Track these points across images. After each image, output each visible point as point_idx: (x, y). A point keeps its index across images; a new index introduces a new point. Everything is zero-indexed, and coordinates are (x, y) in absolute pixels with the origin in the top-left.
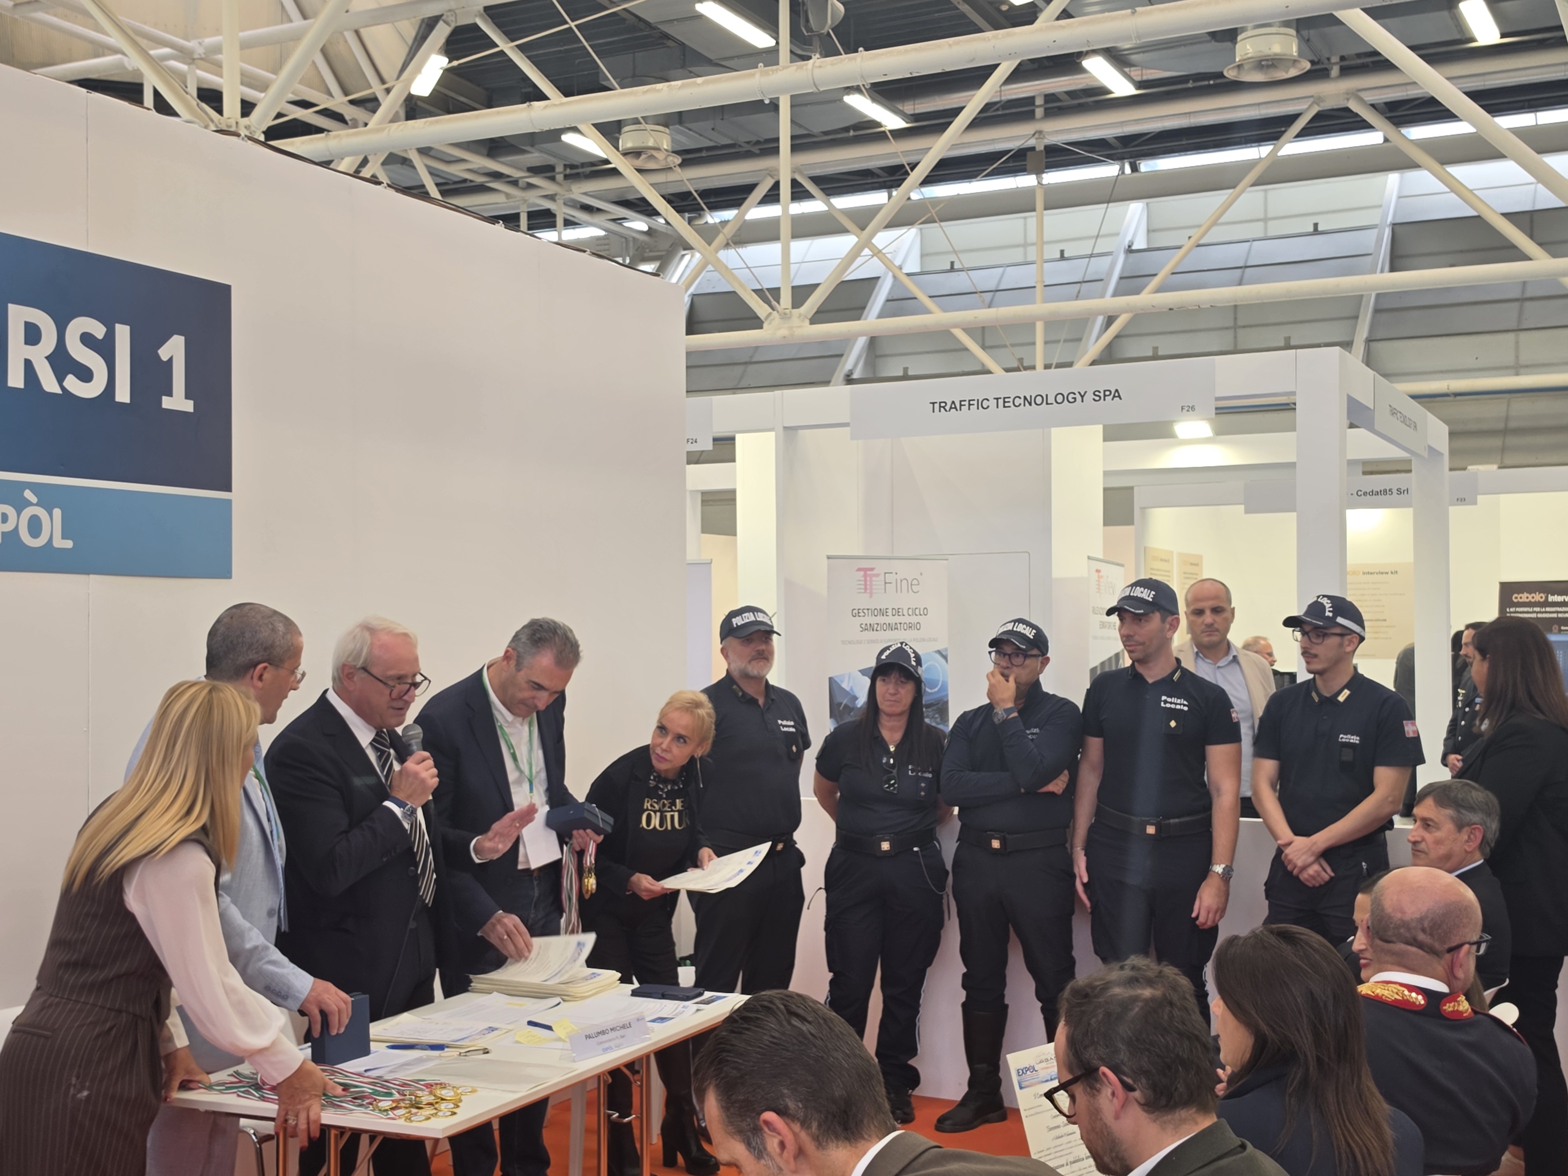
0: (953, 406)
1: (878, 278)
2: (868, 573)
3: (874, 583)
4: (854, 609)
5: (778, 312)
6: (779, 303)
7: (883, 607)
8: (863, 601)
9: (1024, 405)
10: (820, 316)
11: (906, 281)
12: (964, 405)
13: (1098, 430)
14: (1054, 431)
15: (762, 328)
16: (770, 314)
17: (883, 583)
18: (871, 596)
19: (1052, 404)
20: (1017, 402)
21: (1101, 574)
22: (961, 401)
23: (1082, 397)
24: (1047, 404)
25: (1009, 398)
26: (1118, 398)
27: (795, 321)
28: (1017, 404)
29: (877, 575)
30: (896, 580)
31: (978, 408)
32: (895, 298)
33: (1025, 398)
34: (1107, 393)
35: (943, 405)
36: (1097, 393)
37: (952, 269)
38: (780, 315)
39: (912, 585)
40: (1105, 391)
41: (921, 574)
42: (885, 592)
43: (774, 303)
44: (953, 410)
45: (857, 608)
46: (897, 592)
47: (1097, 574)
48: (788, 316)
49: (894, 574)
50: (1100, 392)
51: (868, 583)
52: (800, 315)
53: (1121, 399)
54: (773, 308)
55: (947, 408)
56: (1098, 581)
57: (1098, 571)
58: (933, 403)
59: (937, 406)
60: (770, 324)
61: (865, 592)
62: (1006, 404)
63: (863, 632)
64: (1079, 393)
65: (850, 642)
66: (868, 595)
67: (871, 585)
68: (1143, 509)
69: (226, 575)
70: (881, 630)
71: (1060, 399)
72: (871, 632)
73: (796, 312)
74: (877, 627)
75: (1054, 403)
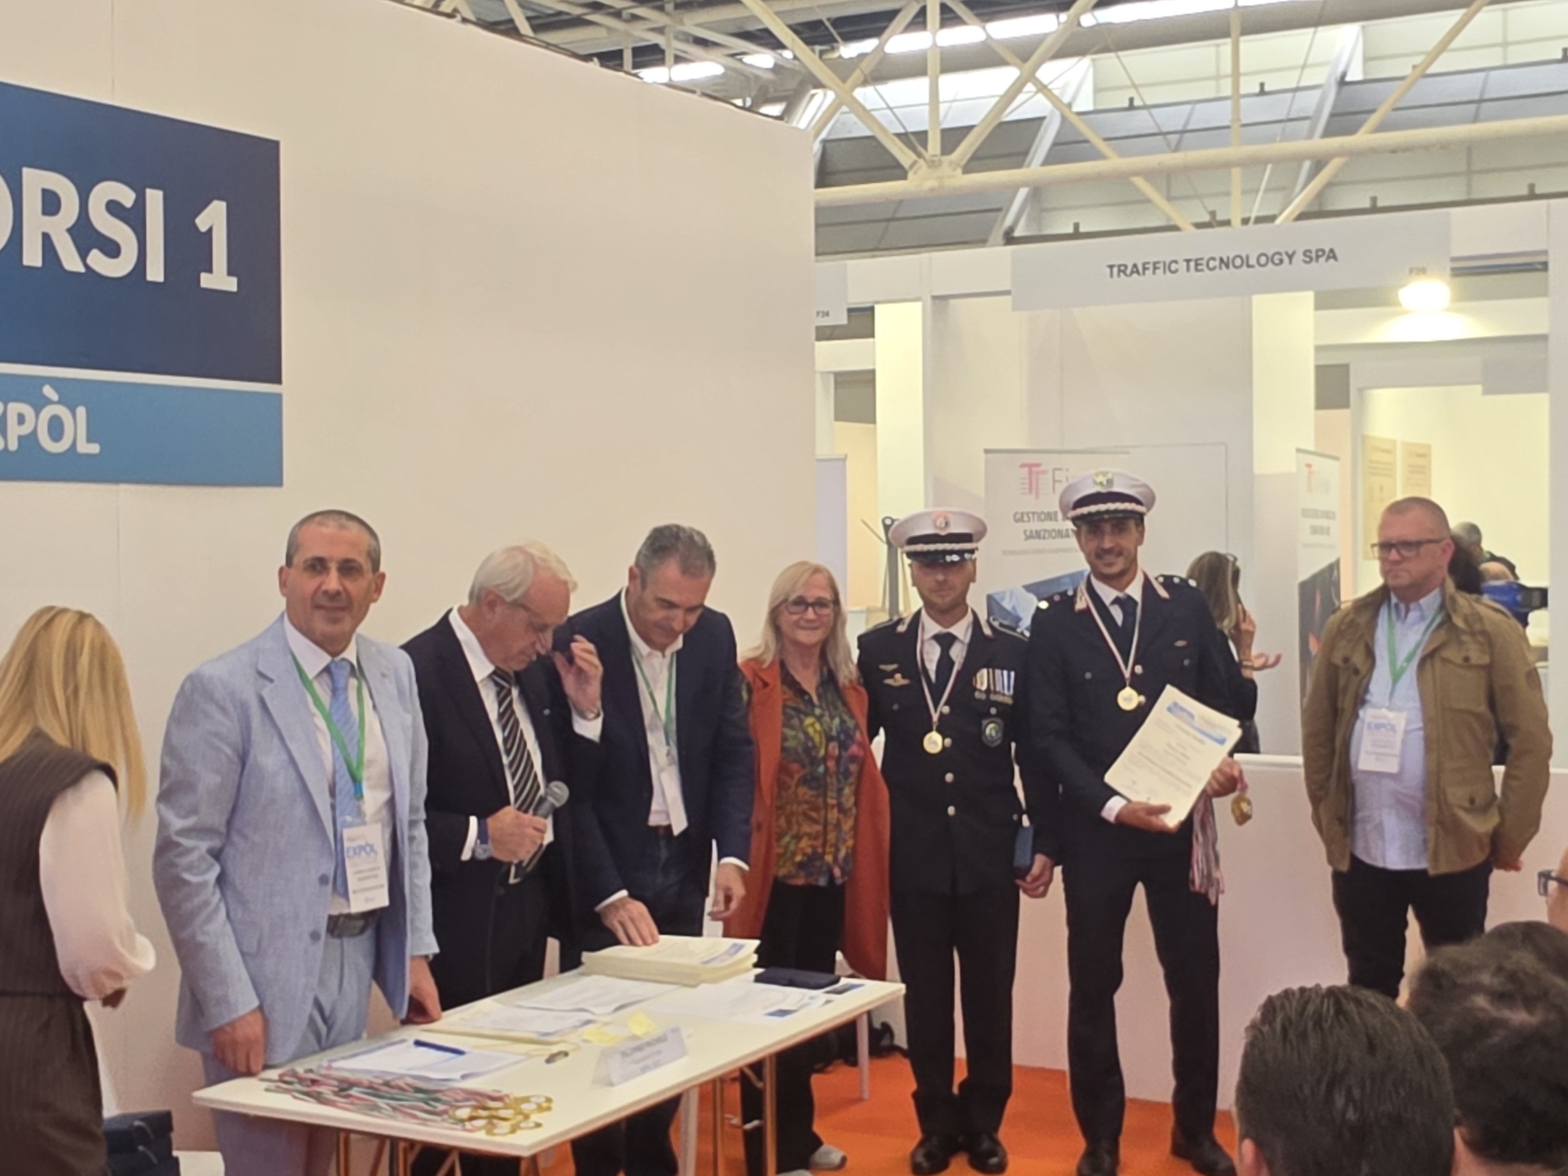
1: (1043, 118)
2: (1034, 469)
3: (1039, 482)
4: (1017, 514)
5: (925, 159)
6: (926, 149)
7: (1050, 510)
8: (1028, 504)
10: (974, 164)
11: (1077, 121)
12: (1148, 269)
13: (1309, 296)
14: (1256, 298)
15: (905, 178)
16: (915, 163)
17: (1050, 482)
18: (1035, 498)
19: (1254, 266)
20: (1212, 264)
21: (1312, 469)
22: (1144, 264)
24: (1249, 266)
26: (1333, 259)
27: (945, 170)
28: (1211, 267)
29: (1043, 473)
31: (1165, 272)
32: (1063, 140)
33: (1222, 260)
36: (1308, 254)
37: (1131, 107)
38: (928, 162)
40: (1317, 251)
42: (1054, 492)
43: (920, 149)
44: (1135, 275)
45: (1020, 512)
47: (1306, 470)
48: (937, 164)
49: (1062, 471)
50: (1311, 252)
51: (1032, 482)
52: (951, 162)
53: (1337, 260)
54: (919, 155)
55: (1128, 272)
56: (1309, 477)
57: (1309, 466)
58: (1111, 267)
59: (1115, 270)
60: (915, 173)
61: (1030, 493)
63: (1026, 542)
65: (1010, 553)
66: (1031, 497)
67: (1036, 485)
68: (1361, 390)
69: (278, 482)
70: (1048, 538)
71: (1263, 260)
72: (1037, 541)
73: (946, 159)
74: (1044, 535)
75: (1257, 266)
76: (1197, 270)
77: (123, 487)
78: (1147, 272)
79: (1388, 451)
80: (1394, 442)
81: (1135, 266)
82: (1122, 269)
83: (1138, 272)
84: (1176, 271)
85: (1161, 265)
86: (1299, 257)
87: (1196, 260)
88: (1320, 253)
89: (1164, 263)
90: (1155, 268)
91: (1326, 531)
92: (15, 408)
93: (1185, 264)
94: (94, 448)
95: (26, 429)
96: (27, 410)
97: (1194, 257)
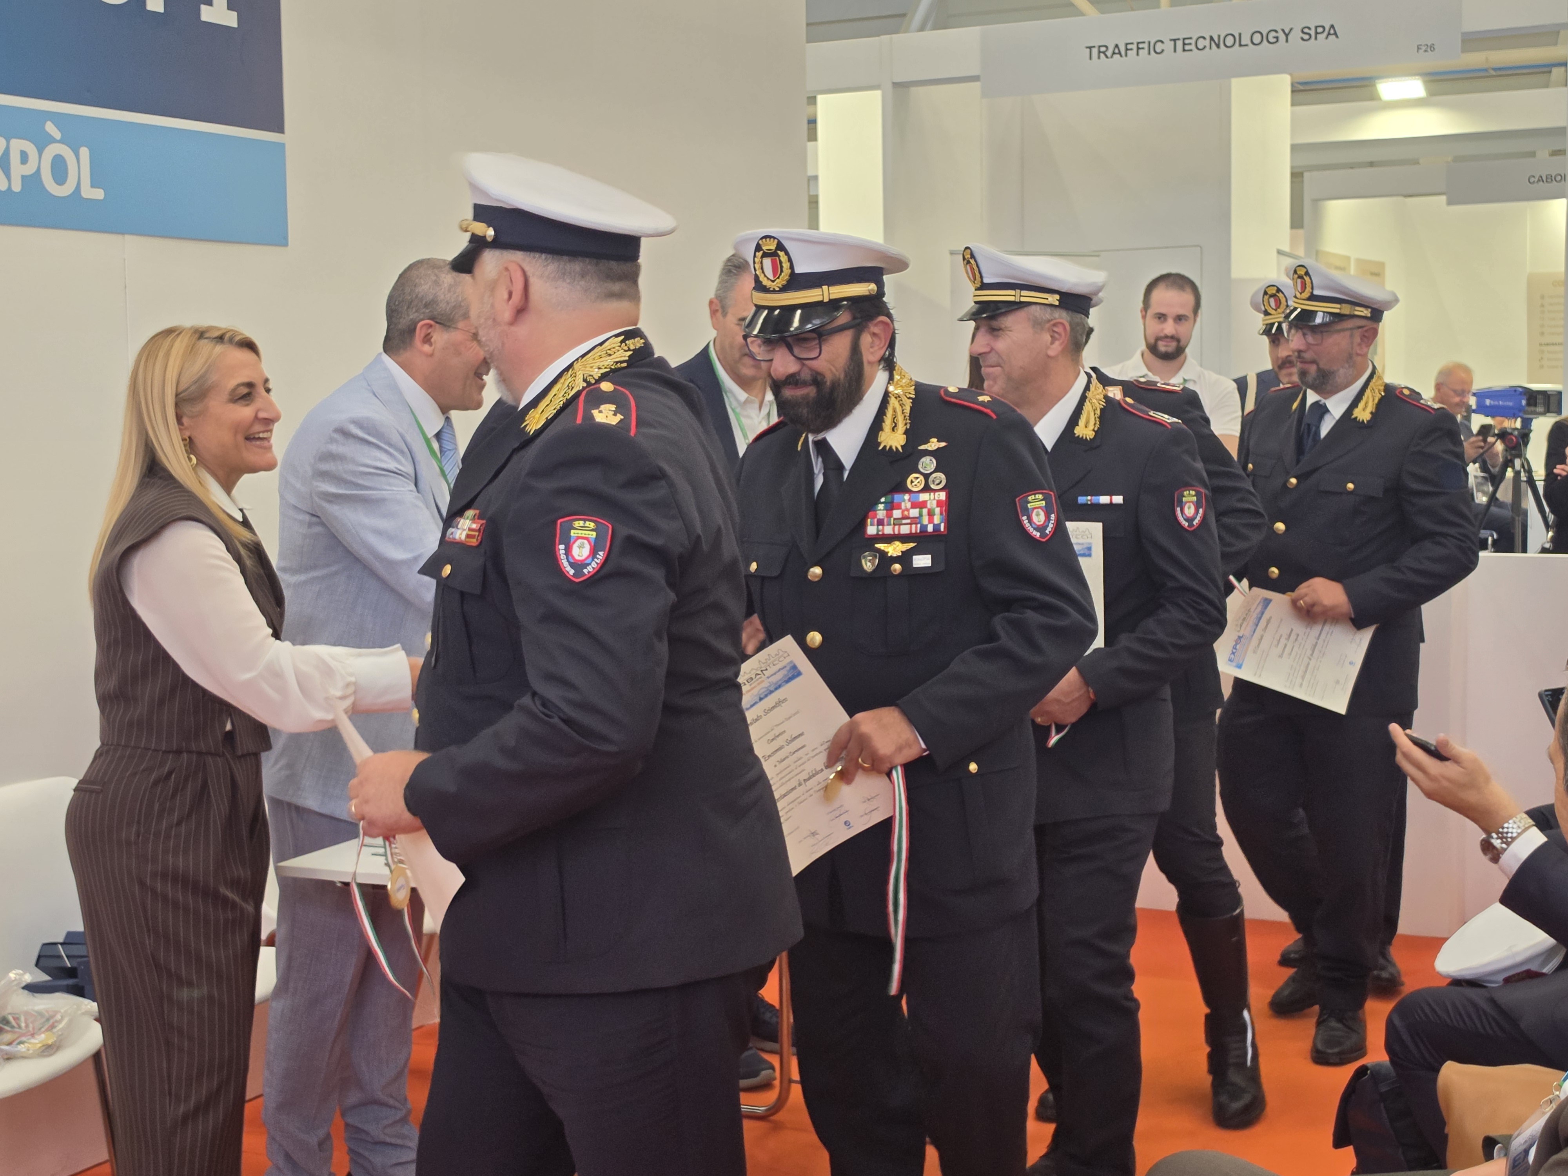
0: (1117, 51)
9: (1210, 48)
12: (1131, 49)
13: (1287, 83)
14: (1237, 82)
19: (1246, 45)
20: (1201, 43)
22: (1127, 44)
23: (1287, 35)
24: (1240, 45)
25: (1190, 38)
26: (1334, 37)
28: (1200, 47)
31: (1149, 53)
33: (1212, 38)
34: (1319, 30)
35: (1103, 49)
36: (1306, 30)
40: (1316, 27)
44: (1117, 56)
50: (1309, 28)
53: (1337, 37)
55: (1109, 53)
58: (1090, 48)
59: (1095, 51)
62: (1187, 47)
64: (1283, 30)
68: (1314, 201)
69: (282, 241)
71: (1257, 38)
75: (1250, 44)
76: (1184, 50)
77: (128, 237)
78: (1129, 52)
80: (1348, 259)
81: (1117, 46)
82: (1102, 51)
83: (1120, 53)
84: (1163, 51)
85: (1146, 46)
86: (1296, 35)
87: (1184, 39)
89: (1149, 43)
90: (1138, 48)
92: (18, 145)
93: (1172, 43)
94: (98, 194)
95: (29, 169)
96: (30, 148)
97: (1181, 37)
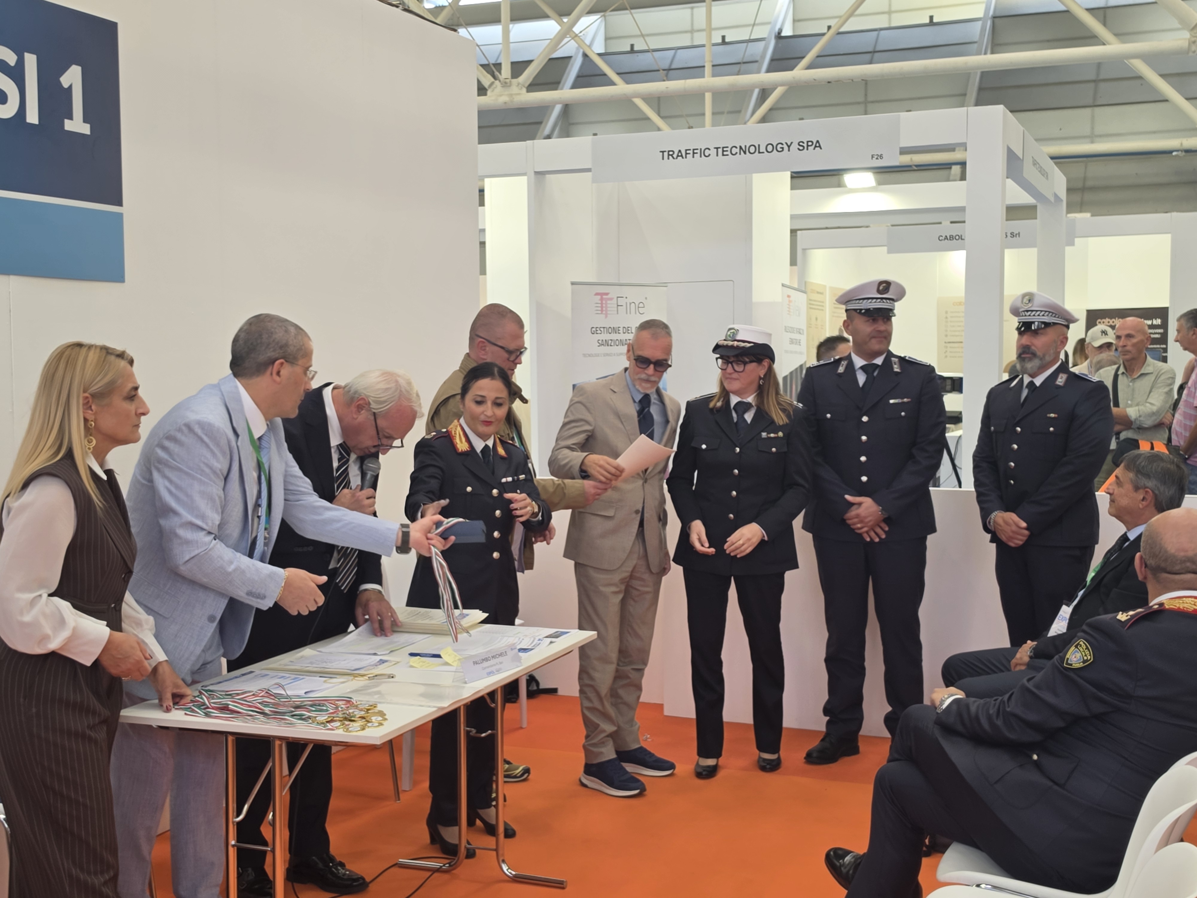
0: (680, 154)
1: (570, 57)
2: (604, 297)
3: (609, 305)
4: (593, 328)
5: (500, 81)
6: (500, 73)
7: (616, 326)
8: (600, 321)
9: (740, 154)
10: (535, 85)
11: (595, 60)
12: (689, 154)
13: (786, 177)
14: (756, 177)
15: (485, 94)
16: (492, 83)
17: (616, 306)
18: (606, 317)
19: (763, 153)
20: (734, 151)
21: (791, 299)
22: (686, 150)
23: (789, 147)
24: (759, 152)
25: (727, 147)
26: (819, 148)
27: (514, 89)
28: (734, 153)
29: (611, 299)
30: (626, 303)
31: (701, 156)
32: (586, 72)
33: (741, 148)
34: (809, 143)
35: (671, 153)
36: (801, 144)
37: (632, 51)
38: (502, 84)
39: (639, 307)
40: (808, 142)
41: (646, 298)
42: (618, 313)
43: (497, 73)
44: (679, 158)
45: (595, 326)
46: (627, 313)
47: (788, 298)
48: (508, 85)
49: (625, 298)
50: (803, 143)
51: (604, 305)
52: (519, 84)
53: (821, 148)
54: (495, 78)
55: (675, 156)
56: (788, 305)
57: (789, 296)
58: (663, 152)
59: (666, 154)
60: (493, 91)
61: (602, 313)
62: (725, 153)
63: (600, 347)
64: (786, 143)
65: (589, 355)
66: (604, 316)
67: (606, 307)
68: (804, 250)
69: (119, 278)
70: (614, 345)
71: (770, 148)
72: (607, 347)
73: (515, 81)
74: (611, 343)
75: (765, 152)
76: (723, 155)
78: (688, 155)
79: (821, 293)
80: (825, 286)
81: (680, 151)
83: (682, 156)
84: (709, 155)
85: (698, 151)
87: (723, 148)
88: (810, 144)
89: (701, 149)
90: (694, 153)
91: (798, 342)
93: (716, 150)
97: (721, 146)
